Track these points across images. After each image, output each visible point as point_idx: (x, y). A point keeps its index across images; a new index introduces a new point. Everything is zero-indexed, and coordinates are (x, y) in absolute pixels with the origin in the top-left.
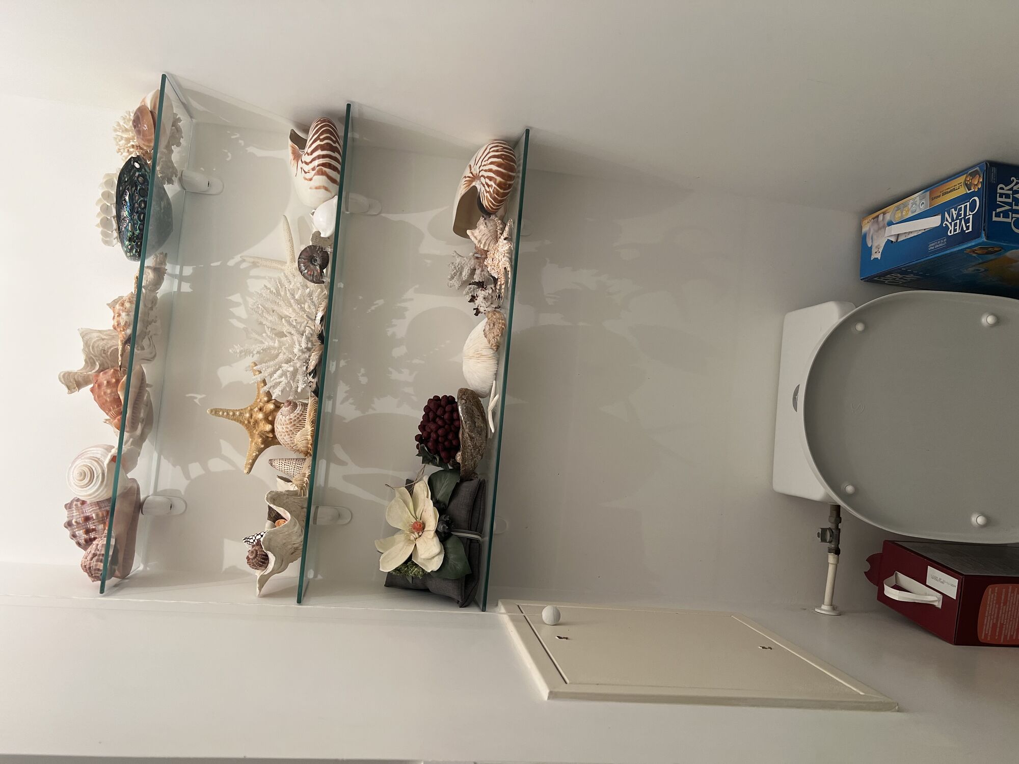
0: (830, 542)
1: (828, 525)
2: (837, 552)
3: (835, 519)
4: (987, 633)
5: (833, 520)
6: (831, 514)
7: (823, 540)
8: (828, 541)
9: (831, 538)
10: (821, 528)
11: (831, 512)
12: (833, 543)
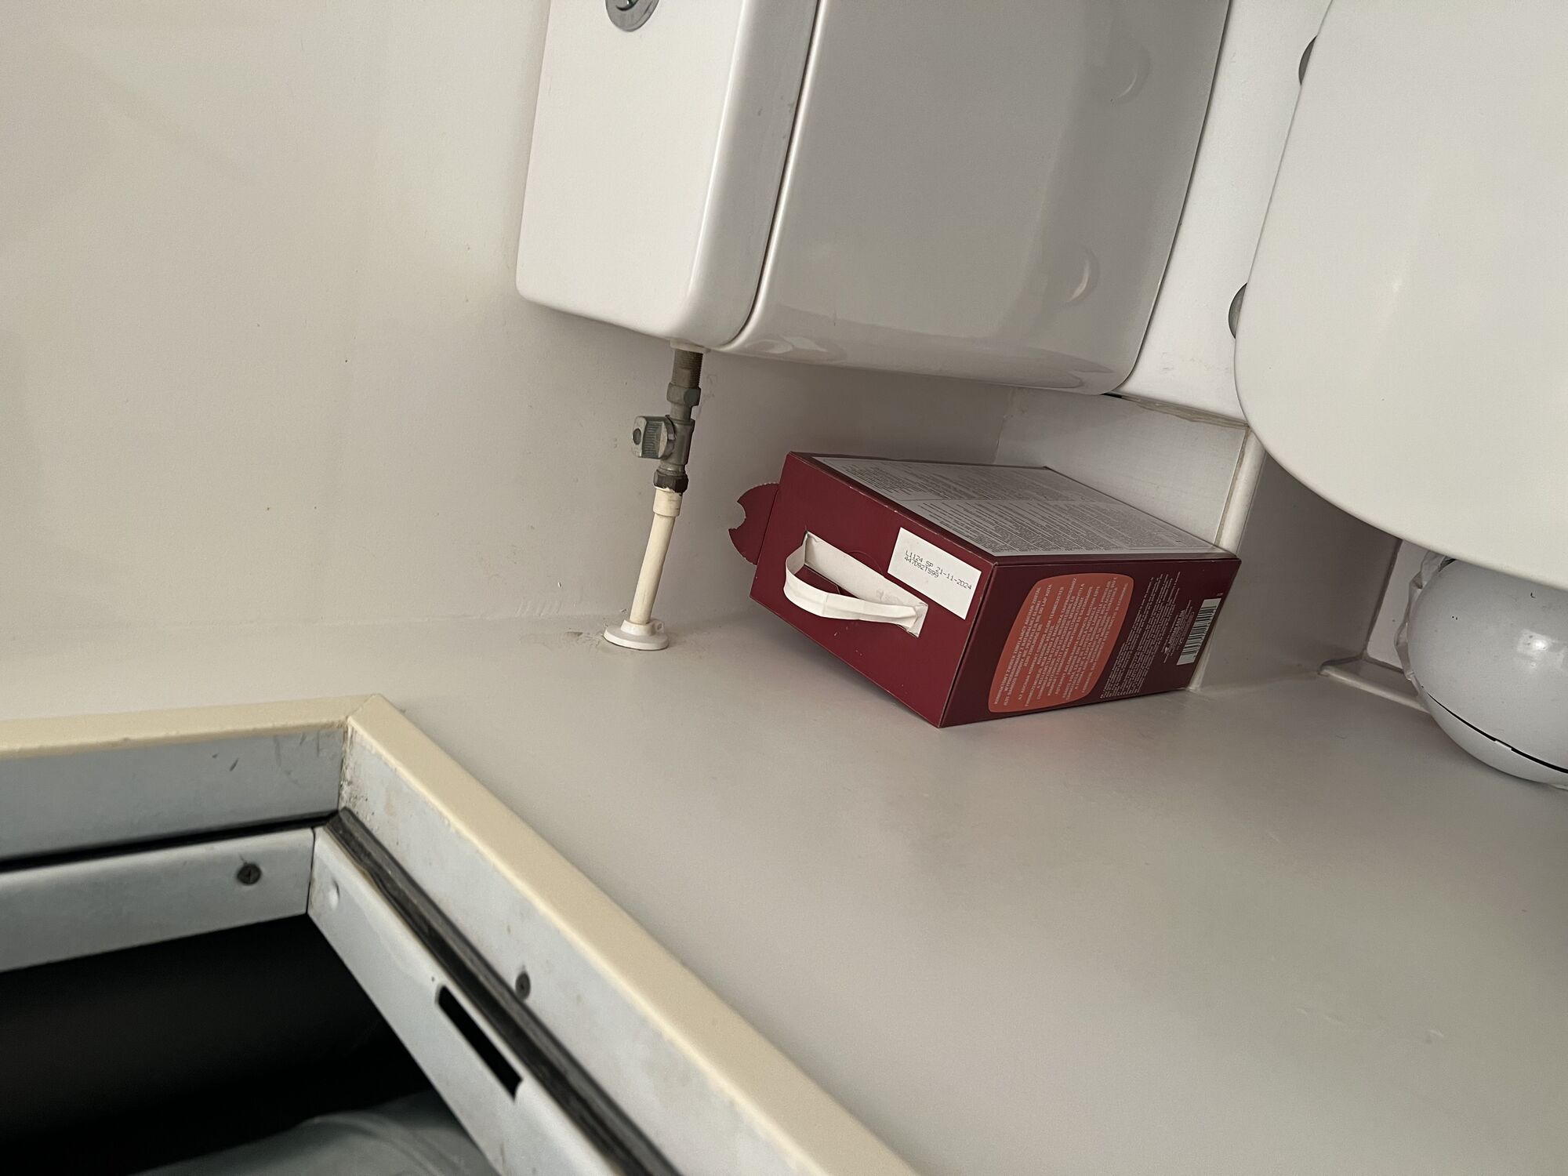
0: (665, 457)
1: (665, 408)
2: (680, 485)
3: (686, 393)
4: (1006, 690)
5: (680, 394)
6: (674, 378)
7: (649, 452)
8: (659, 456)
9: (671, 445)
10: (647, 418)
11: (675, 371)
12: (673, 460)
